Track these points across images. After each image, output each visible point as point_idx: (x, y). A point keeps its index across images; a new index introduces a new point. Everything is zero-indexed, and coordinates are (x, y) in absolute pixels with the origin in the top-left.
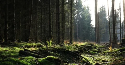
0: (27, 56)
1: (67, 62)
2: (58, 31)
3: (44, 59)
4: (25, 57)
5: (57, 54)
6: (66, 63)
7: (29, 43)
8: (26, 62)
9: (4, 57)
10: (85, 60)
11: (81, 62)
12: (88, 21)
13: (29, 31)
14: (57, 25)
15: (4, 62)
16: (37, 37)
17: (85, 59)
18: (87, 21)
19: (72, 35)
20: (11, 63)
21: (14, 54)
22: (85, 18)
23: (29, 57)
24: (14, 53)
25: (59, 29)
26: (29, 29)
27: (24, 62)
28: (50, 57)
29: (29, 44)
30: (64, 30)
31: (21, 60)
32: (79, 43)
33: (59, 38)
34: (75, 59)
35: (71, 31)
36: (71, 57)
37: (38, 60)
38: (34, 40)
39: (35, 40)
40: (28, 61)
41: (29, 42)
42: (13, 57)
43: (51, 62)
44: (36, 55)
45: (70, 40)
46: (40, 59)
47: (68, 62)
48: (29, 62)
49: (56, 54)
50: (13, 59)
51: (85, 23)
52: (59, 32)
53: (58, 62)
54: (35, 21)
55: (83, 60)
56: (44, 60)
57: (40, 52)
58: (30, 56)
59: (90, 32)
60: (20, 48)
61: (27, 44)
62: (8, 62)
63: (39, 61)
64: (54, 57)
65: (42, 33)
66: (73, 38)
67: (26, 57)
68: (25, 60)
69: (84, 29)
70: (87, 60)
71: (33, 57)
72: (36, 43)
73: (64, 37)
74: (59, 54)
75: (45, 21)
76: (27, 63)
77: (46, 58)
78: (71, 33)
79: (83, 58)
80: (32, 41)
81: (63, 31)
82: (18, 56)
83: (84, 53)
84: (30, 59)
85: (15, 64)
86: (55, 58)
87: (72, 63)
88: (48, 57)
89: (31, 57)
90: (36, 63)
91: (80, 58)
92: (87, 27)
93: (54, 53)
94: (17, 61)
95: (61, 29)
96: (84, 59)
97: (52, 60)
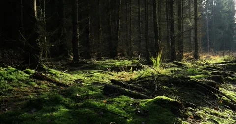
0: (118, 95)
1: (192, 106)
2: (172, 35)
3: (150, 103)
4: (115, 98)
5: (172, 88)
6: (190, 108)
7: (116, 61)
8: (117, 109)
9: (78, 99)
10: (228, 99)
11: (219, 105)
12: (229, 12)
13: (117, 39)
14: (168, 25)
15: (79, 110)
16: (131, 48)
17: (226, 96)
18: (226, 12)
19: (198, 42)
20: (91, 111)
21: (94, 92)
22: (223, 7)
23: (121, 97)
24: (95, 90)
25: (173, 33)
26: (117, 34)
27: (115, 109)
28: (162, 99)
29: (117, 63)
30: (183, 32)
31: (108, 105)
32: (212, 57)
33: (173, 49)
34: (208, 97)
35: (196, 35)
36: (200, 94)
37: (138, 104)
38: (126, 53)
39: (128, 54)
40: (122, 106)
41: (117, 59)
42: (94, 98)
43: (164, 107)
44: (135, 93)
45: (193, 51)
46: (143, 101)
47: (194, 106)
48: (124, 109)
49: (172, 90)
50: (94, 104)
51: (223, 15)
52: (173, 38)
53: (176, 108)
54: (127, 19)
55: (223, 99)
56: (150, 105)
57: (141, 86)
58: (124, 96)
59: (233, 33)
60: (101, 72)
61: (113, 62)
62: (86, 110)
63: (140, 107)
64: (169, 99)
65: (140, 41)
66: (200, 48)
67: (117, 99)
68: (115, 104)
69: (220, 28)
70: (231, 98)
71: (128, 97)
72: (130, 59)
73: (182, 47)
74: (176, 89)
75: (146, 18)
76: (120, 111)
77: (153, 99)
78: (196, 39)
79: (224, 94)
80: (123, 56)
81: (180, 35)
82: (102, 96)
83: (224, 84)
84: (125, 102)
85: (98, 113)
86: (171, 100)
87: (203, 106)
88: (157, 98)
89: (126, 97)
90: (136, 111)
91: (217, 95)
92: (227, 24)
93: (167, 87)
94: (101, 106)
95: (176, 32)
96: (225, 98)
97: (165, 104)
